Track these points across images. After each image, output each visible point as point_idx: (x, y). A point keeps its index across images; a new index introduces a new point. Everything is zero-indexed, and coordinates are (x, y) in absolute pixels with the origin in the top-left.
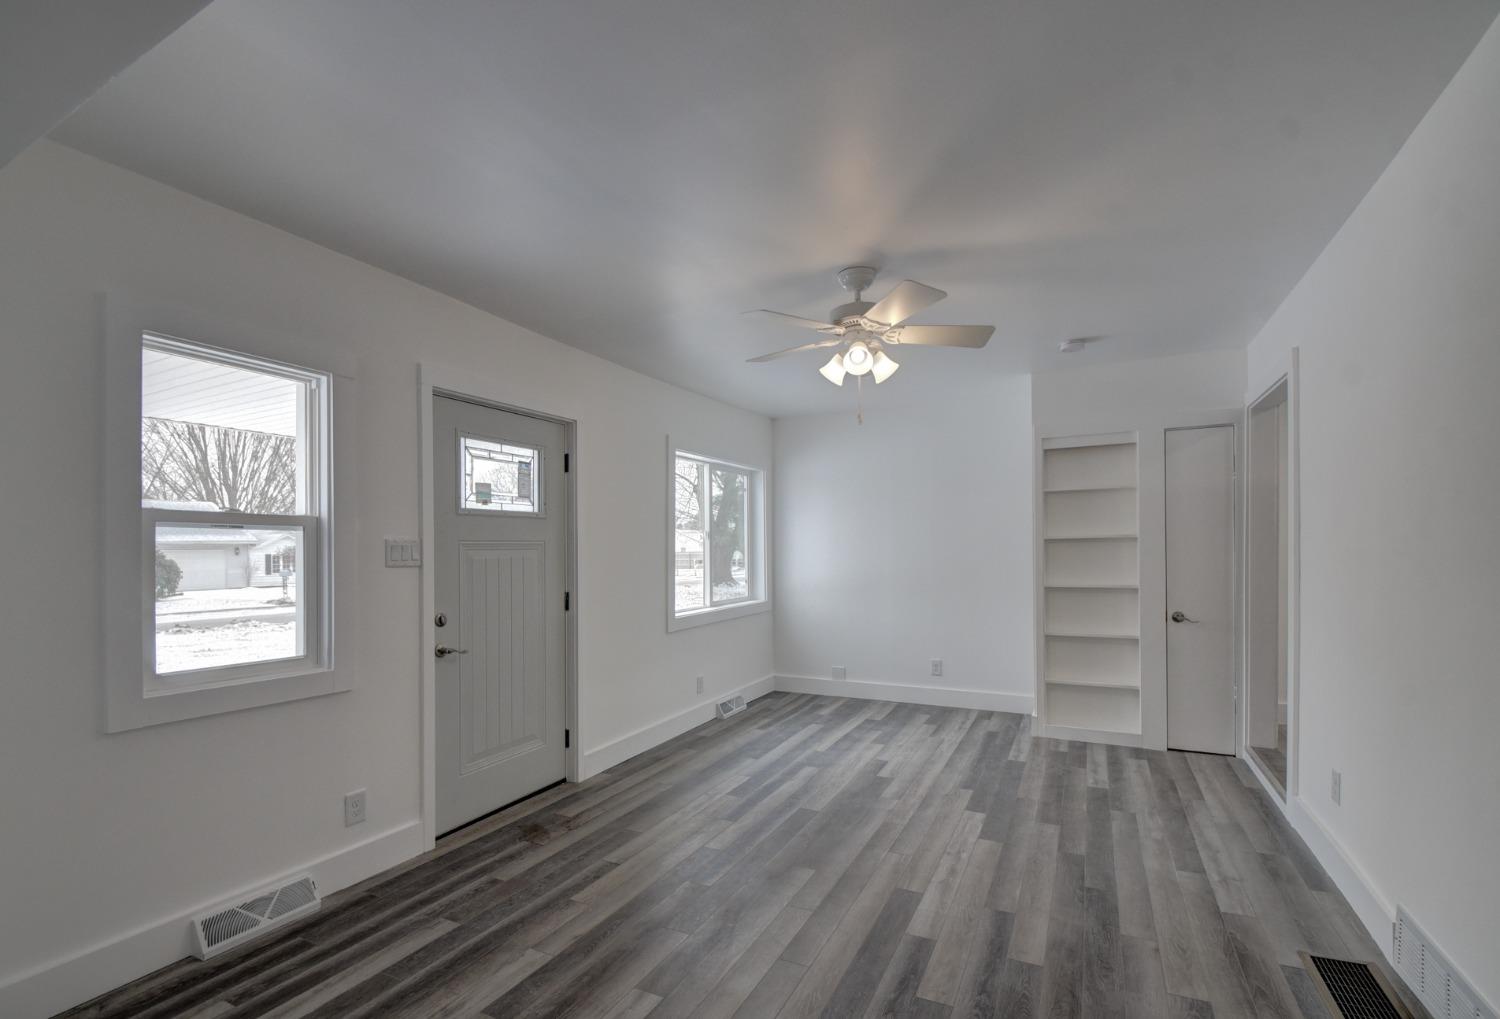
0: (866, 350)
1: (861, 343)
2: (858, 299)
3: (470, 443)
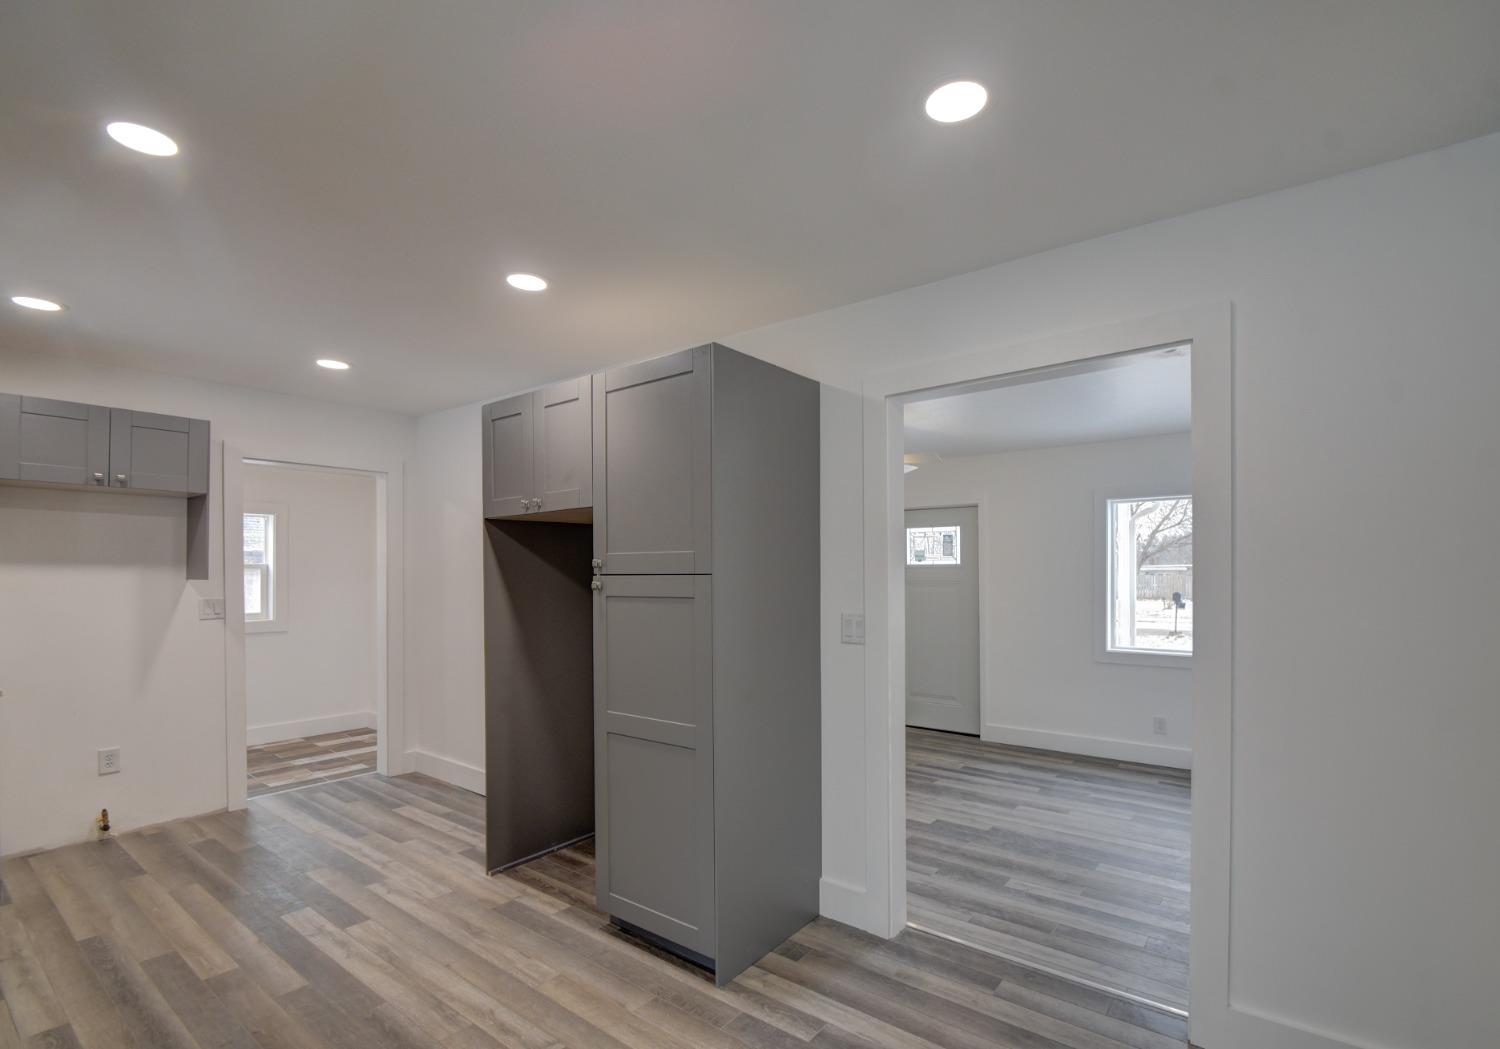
3: (913, 530)
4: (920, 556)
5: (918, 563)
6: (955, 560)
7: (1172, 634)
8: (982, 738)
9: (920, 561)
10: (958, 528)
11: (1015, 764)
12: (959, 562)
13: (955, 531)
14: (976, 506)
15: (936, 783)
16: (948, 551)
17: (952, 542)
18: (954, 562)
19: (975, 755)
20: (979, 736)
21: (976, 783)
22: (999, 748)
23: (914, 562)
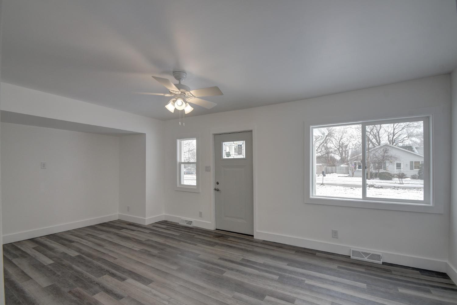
0: (182, 101)
1: (179, 99)
2: (180, 83)
3: (225, 143)
4: (228, 154)
5: (227, 158)
6: (243, 156)
7: (322, 184)
8: (255, 237)
9: (228, 157)
10: (244, 141)
11: (267, 255)
12: (245, 157)
13: (242, 143)
14: (251, 131)
15: (225, 275)
16: (239, 152)
17: (241, 148)
18: (242, 157)
19: (249, 249)
20: (253, 236)
21: (245, 273)
22: (261, 243)
23: (226, 157)
